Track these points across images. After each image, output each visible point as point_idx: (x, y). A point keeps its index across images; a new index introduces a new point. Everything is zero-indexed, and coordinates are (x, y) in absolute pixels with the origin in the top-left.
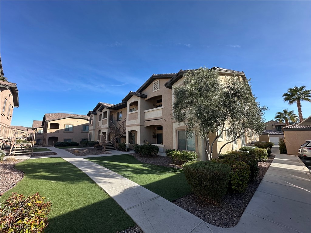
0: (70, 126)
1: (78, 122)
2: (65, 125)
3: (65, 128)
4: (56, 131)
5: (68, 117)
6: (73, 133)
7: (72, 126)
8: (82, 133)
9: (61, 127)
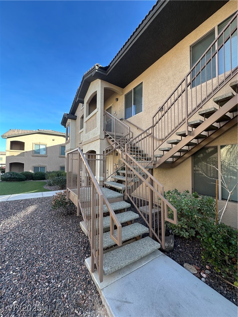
0: (42, 147)
1: (53, 140)
2: (34, 145)
3: (34, 149)
4: (20, 153)
5: (37, 131)
6: (47, 157)
7: (44, 147)
8: (60, 157)
9: (28, 148)
